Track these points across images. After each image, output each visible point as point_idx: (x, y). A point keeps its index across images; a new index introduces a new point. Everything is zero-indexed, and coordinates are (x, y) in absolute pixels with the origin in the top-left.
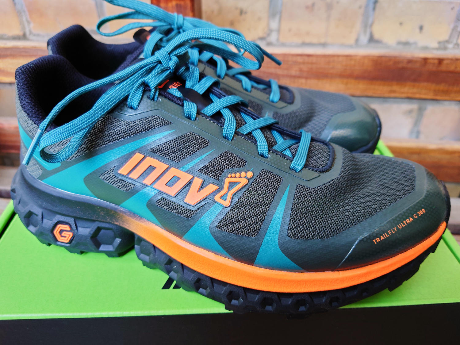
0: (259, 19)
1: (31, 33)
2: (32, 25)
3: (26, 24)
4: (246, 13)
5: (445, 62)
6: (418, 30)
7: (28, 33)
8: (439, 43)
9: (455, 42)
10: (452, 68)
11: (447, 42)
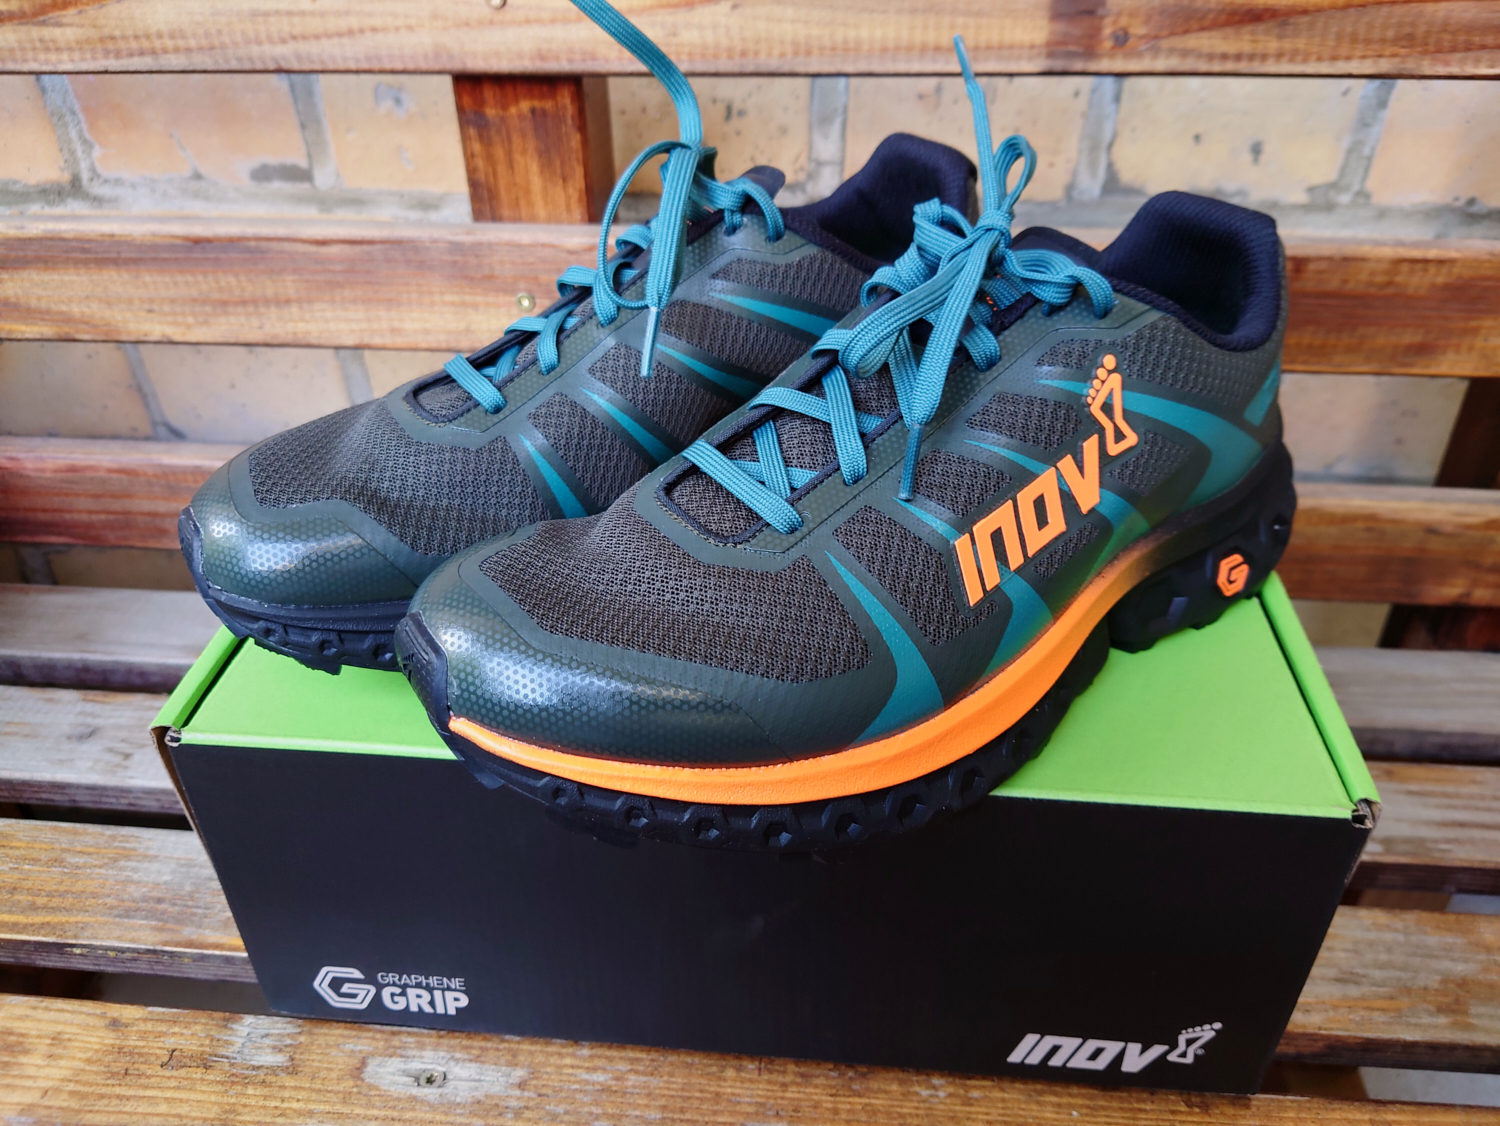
0: (783, 130)
1: (95, 174)
2: (97, 152)
3: (79, 149)
4: (742, 113)
5: (1312, 267)
6: (1247, 157)
7: (85, 176)
8: (1311, 190)
9: (1356, 187)
10: (1334, 284)
11: (1334, 186)
